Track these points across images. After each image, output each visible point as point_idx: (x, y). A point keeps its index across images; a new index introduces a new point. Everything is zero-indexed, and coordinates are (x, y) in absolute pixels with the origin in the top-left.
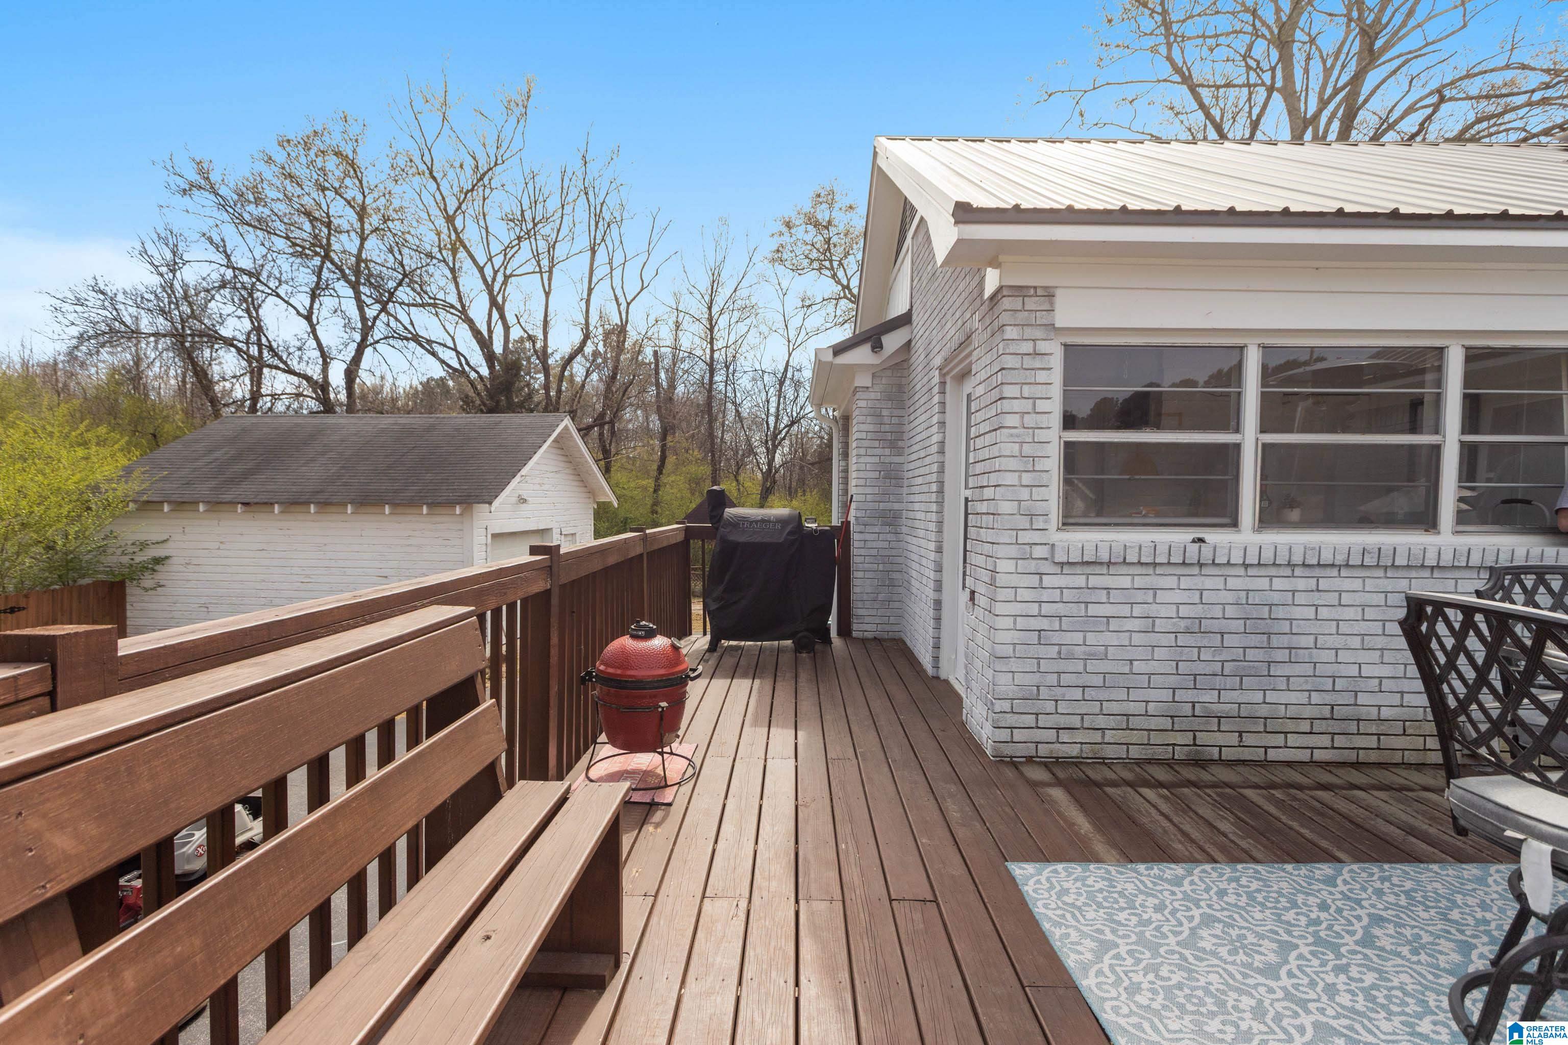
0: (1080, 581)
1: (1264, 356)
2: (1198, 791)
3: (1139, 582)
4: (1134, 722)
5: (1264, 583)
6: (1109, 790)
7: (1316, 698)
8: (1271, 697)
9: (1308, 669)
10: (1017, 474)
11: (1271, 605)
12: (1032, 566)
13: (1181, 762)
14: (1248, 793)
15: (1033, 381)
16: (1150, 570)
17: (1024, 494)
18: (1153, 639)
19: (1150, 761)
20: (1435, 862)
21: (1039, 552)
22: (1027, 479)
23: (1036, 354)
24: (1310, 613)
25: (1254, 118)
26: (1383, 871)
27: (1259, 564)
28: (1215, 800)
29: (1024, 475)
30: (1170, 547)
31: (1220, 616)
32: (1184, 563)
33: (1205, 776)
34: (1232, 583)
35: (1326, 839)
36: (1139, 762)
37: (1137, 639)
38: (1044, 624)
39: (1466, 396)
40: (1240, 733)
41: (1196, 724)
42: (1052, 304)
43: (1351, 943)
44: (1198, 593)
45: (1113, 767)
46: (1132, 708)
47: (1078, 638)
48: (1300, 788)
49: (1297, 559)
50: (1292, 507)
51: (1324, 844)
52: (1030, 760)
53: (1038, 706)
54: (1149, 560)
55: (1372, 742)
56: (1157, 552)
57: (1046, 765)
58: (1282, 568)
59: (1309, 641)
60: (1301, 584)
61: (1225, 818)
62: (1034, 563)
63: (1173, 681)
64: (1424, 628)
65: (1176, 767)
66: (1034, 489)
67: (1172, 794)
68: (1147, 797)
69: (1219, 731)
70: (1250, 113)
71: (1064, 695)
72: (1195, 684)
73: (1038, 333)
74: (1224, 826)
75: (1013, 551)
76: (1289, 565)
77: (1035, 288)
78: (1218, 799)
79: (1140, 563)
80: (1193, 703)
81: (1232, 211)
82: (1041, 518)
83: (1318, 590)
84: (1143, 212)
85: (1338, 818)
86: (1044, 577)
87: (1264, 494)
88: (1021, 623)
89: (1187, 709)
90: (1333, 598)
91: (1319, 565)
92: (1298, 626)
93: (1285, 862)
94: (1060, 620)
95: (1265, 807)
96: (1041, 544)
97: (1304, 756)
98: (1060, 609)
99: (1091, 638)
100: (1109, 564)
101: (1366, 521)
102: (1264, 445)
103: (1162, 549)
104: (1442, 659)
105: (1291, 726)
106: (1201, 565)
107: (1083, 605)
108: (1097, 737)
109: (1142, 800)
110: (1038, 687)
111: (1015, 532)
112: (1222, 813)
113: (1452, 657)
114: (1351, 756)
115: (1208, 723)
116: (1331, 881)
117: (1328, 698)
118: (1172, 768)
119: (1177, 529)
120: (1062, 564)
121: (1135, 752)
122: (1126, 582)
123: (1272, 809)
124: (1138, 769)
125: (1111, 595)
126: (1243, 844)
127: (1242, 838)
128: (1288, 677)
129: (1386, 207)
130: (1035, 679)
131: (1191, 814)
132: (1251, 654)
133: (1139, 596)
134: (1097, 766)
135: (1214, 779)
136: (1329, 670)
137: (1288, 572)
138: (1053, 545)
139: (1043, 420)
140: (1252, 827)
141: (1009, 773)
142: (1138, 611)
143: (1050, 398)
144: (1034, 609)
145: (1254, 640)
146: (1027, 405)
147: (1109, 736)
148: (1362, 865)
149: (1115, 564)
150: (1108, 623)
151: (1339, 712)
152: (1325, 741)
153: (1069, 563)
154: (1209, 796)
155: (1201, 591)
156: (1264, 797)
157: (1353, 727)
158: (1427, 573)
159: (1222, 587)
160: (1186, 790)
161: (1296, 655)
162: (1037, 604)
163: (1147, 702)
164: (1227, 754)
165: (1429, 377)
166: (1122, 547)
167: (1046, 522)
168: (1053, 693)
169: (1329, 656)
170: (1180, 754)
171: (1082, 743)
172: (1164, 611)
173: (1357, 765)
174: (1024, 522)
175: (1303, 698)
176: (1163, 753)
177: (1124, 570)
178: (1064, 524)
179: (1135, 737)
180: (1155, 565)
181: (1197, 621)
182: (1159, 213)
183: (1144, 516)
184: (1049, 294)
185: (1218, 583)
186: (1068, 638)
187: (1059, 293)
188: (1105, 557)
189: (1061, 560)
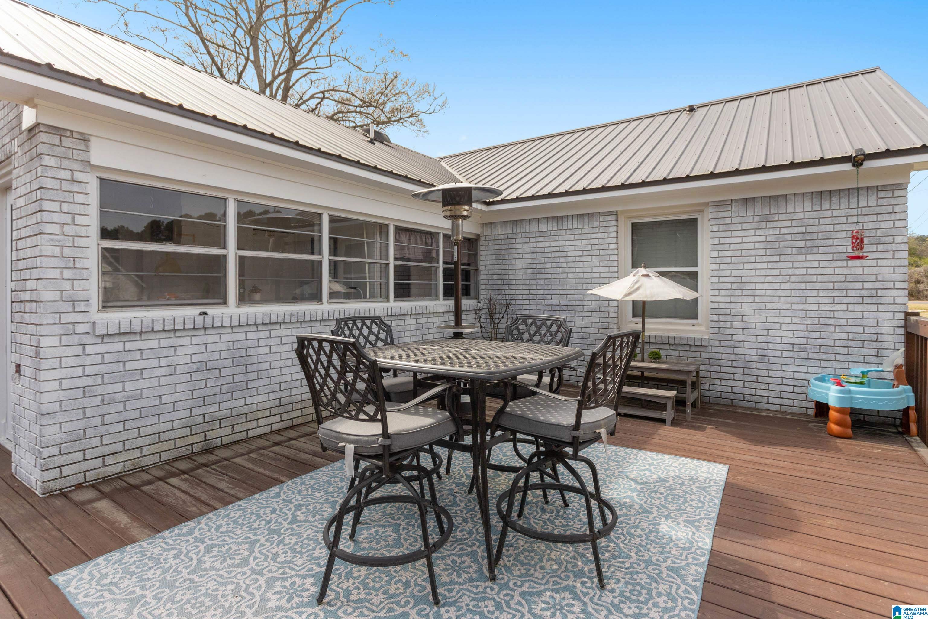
0: (119, 347)
1: (238, 206)
2: (208, 469)
3: (164, 343)
4: (163, 437)
5: (242, 336)
6: (145, 488)
7: (272, 396)
8: (249, 401)
9: (267, 381)
10: (58, 270)
11: (246, 348)
12: (76, 339)
13: (198, 454)
14: (238, 460)
15: (72, 200)
16: (172, 335)
17: (67, 285)
18: (175, 379)
19: (176, 459)
20: (324, 466)
21: (80, 328)
22: (67, 274)
23: (73, 181)
24: (267, 350)
25: (239, 72)
26: (302, 479)
27: (239, 325)
28: (218, 471)
29: (65, 271)
30: (185, 319)
31: (218, 358)
32: (194, 328)
33: (212, 458)
34: (225, 338)
35: (276, 472)
36: (168, 462)
37: (163, 381)
38: (88, 381)
39: (331, 238)
40: (233, 426)
41: (206, 427)
42: (87, 146)
43: (286, 525)
44: (204, 346)
45: (149, 471)
46: (162, 427)
47: (118, 387)
48: (264, 448)
49: (259, 321)
50: (256, 292)
51: (276, 475)
52: (79, 486)
53: (85, 444)
54: (171, 328)
55: (299, 413)
56: (176, 323)
57: (93, 486)
58: (251, 327)
59: (266, 366)
60: (262, 335)
61: (224, 480)
62: (77, 337)
63: (190, 403)
64: (305, 352)
65: (194, 458)
66: (75, 282)
67: (190, 476)
68: (174, 484)
69: (220, 428)
70: (237, 68)
71: (108, 431)
72: (204, 402)
73: (75, 166)
74: (222, 485)
75: (57, 329)
76: (255, 324)
77: (72, 131)
78: (219, 470)
79: (164, 331)
80: (204, 415)
81: (214, 117)
82: (83, 303)
83: (271, 337)
84: (156, 101)
85: (283, 459)
86: (87, 347)
87: (242, 284)
88: (66, 384)
89: (200, 419)
90: (277, 341)
91: (270, 323)
92: (261, 358)
93: (255, 493)
94: (103, 376)
95: (246, 466)
96: (83, 323)
97: (267, 429)
98: (103, 368)
99: (129, 386)
100: (141, 333)
101: (295, 299)
102: (240, 257)
103: (179, 321)
104: (312, 366)
105: (260, 414)
106: (205, 329)
107: (121, 364)
108: (137, 453)
109: (170, 487)
110: (84, 429)
111: (58, 315)
112: (221, 478)
113: (316, 365)
114: (289, 423)
115: (213, 425)
116: (278, 495)
117: (278, 395)
118: (191, 459)
119: (189, 307)
120: (102, 336)
121: (165, 456)
122: (154, 344)
123: (250, 466)
124: (167, 467)
125: (144, 354)
126: (233, 492)
127: (232, 488)
128: (257, 387)
129: (294, 139)
130: (82, 424)
131: (203, 485)
132: (237, 378)
133: (165, 352)
134: (137, 474)
135: (218, 458)
136: (278, 379)
137: (255, 328)
138: (94, 323)
139: (83, 231)
140: (238, 480)
141: (59, 502)
142: (163, 362)
143: (88, 215)
144: (79, 371)
145: (238, 370)
146: (67, 219)
147: (145, 451)
148: (293, 480)
149: (146, 332)
150: (142, 373)
151: (283, 401)
152: (277, 418)
153: (108, 335)
154: (214, 469)
155: (206, 345)
156: (246, 460)
157: (290, 408)
158: (318, 324)
159: (218, 340)
160: (199, 471)
161: (261, 374)
162: (82, 368)
163: (173, 421)
164: (226, 440)
165: (316, 228)
166: (151, 321)
167: (87, 306)
168: (98, 431)
169: (277, 372)
170: (196, 448)
171: (124, 461)
172: (181, 360)
173: (293, 427)
174: (68, 307)
175: (265, 398)
176: (184, 452)
177: (153, 336)
178: (103, 307)
179: (165, 446)
180: (175, 331)
181: (204, 363)
182: (168, 104)
183: (168, 299)
184: (85, 139)
185: (216, 338)
186: (110, 389)
187: (92, 139)
188: (138, 328)
189: (101, 333)
